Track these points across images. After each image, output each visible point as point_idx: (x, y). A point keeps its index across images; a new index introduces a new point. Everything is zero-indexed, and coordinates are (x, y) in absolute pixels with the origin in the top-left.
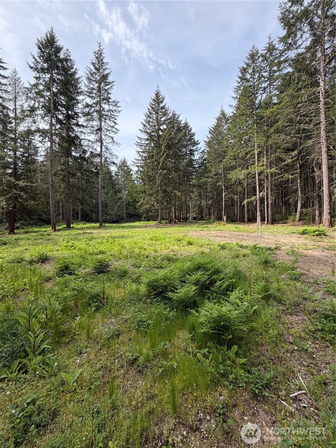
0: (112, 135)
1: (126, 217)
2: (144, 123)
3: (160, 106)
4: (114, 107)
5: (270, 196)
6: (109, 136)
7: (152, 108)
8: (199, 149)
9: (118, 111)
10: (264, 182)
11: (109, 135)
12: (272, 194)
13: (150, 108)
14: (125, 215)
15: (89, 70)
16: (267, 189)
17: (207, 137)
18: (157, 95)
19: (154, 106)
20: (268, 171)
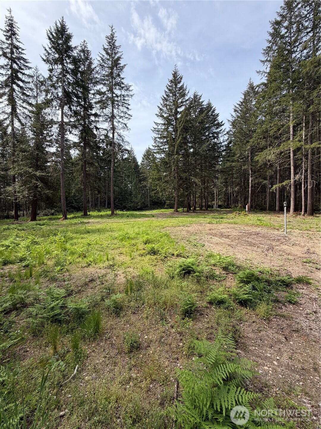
0: (125, 121)
1: (150, 204)
2: (161, 107)
3: (178, 87)
4: (126, 92)
5: (309, 180)
6: (122, 123)
7: (169, 90)
8: (224, 131)
9: (131, 95)
10: (302, 163)
11: (123, 121)
12: (312, 177)
13: (167, 90)
14: (149, 203)
15: (102, 56)
16: (306, 171)
17: (232, 115)
18: (175, 75)
19: (171, 88)
20: (307, 146)
